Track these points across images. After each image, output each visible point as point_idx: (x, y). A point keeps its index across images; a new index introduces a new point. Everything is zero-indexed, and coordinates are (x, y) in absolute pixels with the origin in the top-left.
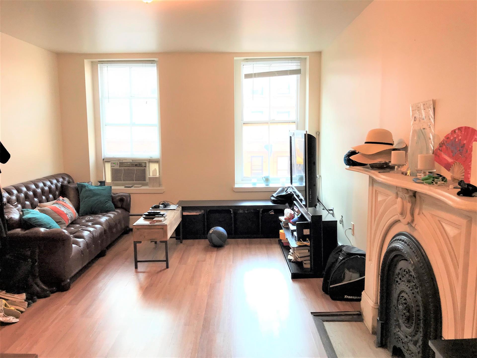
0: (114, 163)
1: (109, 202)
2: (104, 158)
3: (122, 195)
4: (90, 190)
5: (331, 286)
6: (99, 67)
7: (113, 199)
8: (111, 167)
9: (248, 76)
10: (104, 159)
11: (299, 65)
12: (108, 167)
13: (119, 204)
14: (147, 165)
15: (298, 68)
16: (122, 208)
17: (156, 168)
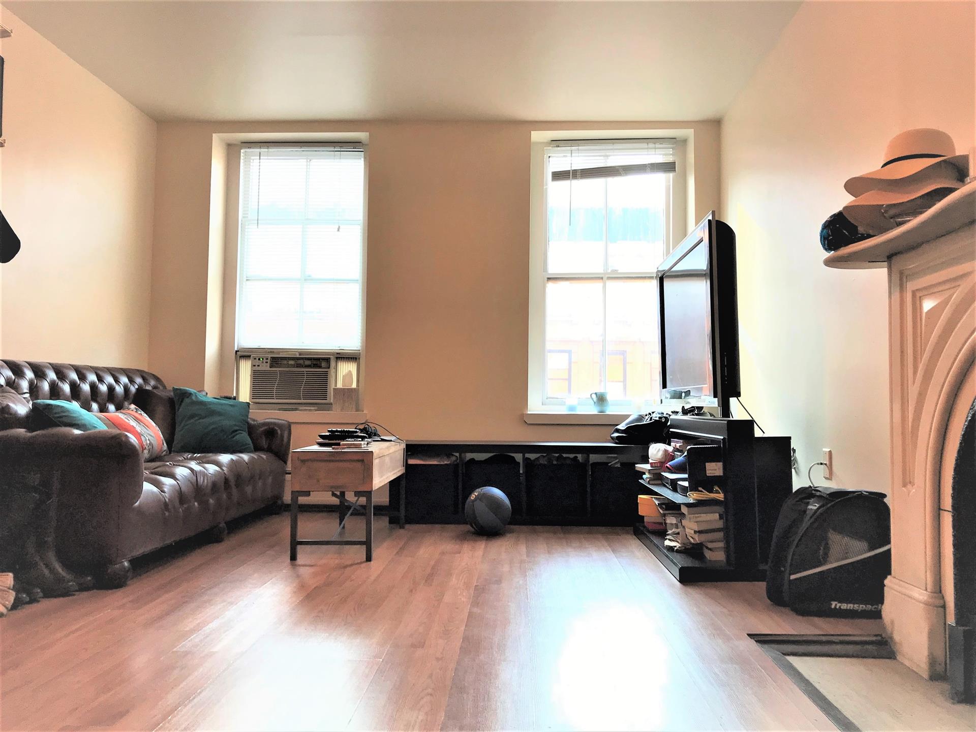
0: (259, 359)
1: (241, 433)
2: (238, 348)
3: (271, 423)
4: (202, 403)
5: (793, 577)
6: (242, 154)
7: (251, 429)
8: (251, 367)
9: (559, 176)
10: (238, 351)
11: (671, 152)
12: (246, 369)
13: (264, 442)
14: (333, 364)
15: (670, 159)
16: (269, 450)
17: (351, 370)
